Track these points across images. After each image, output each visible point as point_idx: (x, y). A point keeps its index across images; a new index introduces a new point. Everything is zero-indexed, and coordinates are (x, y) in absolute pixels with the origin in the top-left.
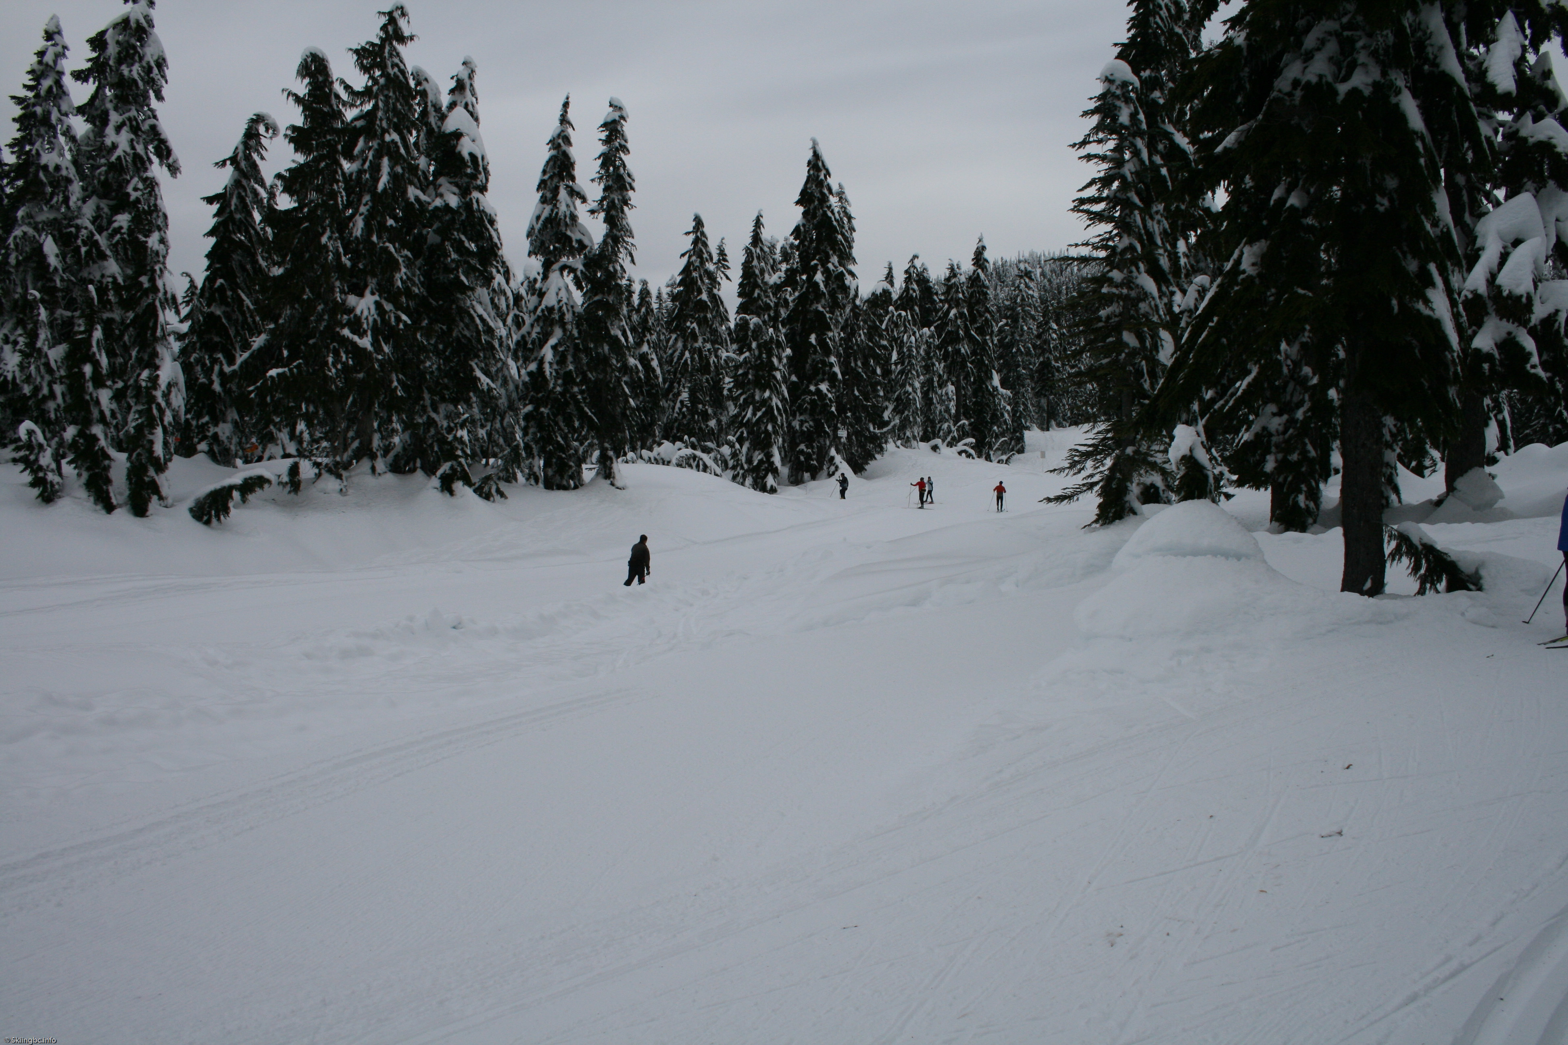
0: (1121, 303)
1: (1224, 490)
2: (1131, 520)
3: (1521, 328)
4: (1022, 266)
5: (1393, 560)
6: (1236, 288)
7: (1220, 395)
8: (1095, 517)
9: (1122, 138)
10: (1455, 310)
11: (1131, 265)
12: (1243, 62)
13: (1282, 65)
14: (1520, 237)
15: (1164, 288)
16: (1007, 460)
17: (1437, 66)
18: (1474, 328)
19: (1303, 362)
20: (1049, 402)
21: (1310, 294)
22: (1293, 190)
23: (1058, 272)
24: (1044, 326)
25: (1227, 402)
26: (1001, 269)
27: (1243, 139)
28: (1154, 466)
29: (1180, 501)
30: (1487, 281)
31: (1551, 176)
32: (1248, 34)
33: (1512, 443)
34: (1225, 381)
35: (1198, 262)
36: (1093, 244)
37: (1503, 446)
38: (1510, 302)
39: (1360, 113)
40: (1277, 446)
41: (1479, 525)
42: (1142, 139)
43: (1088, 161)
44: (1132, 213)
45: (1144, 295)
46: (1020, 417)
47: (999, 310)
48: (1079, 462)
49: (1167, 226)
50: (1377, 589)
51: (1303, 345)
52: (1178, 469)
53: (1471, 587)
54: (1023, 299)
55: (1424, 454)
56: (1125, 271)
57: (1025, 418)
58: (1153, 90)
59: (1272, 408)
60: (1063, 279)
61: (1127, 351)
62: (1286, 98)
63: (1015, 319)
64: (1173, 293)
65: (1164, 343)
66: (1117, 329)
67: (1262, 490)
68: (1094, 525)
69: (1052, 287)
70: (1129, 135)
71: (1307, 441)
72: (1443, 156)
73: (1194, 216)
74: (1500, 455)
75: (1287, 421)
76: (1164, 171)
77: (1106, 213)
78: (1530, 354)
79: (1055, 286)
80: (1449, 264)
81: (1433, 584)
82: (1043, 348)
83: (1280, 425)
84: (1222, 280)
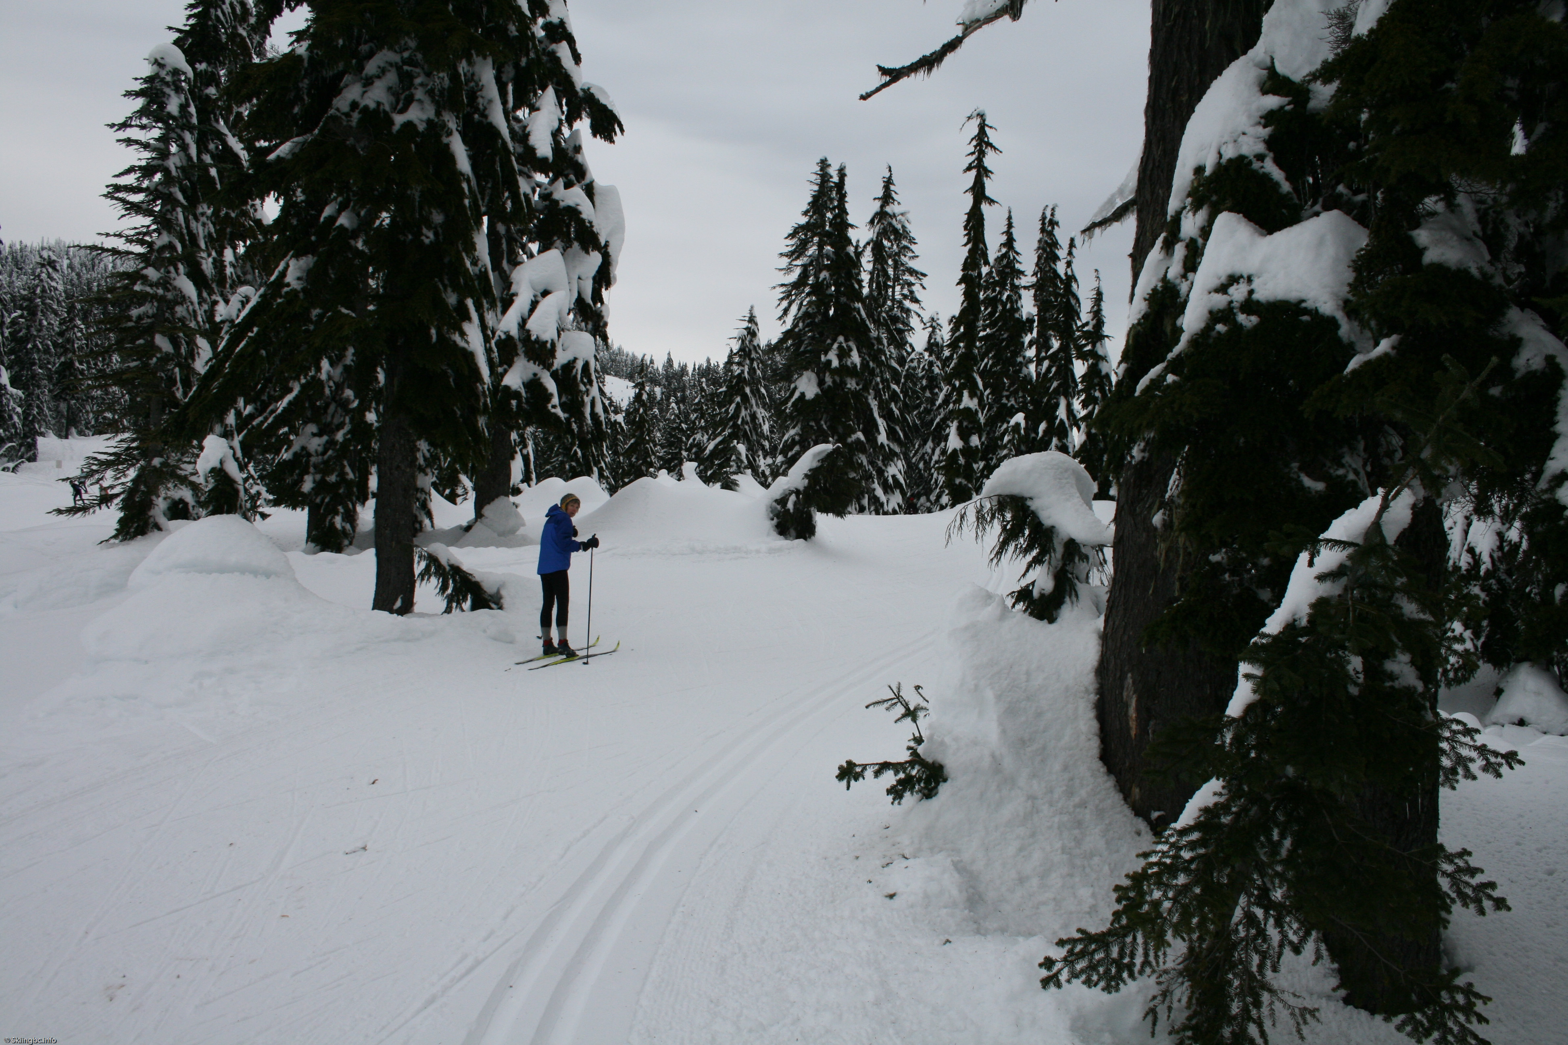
0: (156, 304)
1: (261, 510)
2: (155, 535)
3: (545, 371)
4: (45, 254)
5: (423, 579)
6: (279, 301)
7: (260, 411)
8: (114, 533)
9: (168, 127)
10: (488, 345)
11: (169, 265)
12: (303, 72)
13: (342, 84)
14: (549, 289)
15: (205, 295)
16: (14, 469)
17: (486, 117)
18: (505, 366)
19: (346, 385)
20: (69, 407)
21: (354, 315)
22: (344, 210)
23: (90, 266)
24: (67, 323)
25: (266, 419)
26: (19, 254)
27: (297, 150)
28: (184, 480)
29: (208, 515)
30: (519, 324)
31: (577, 239)
32: (309, 45)
33: (534, 476)
34: (265, 397)
35: (245, 273)
36: (127, 236)
37: (527, 479)
38: (537, 346)
39: (413, 146)
40: (315, 466)
41: (503, 550)
42: (192, 133)
43: (128, 146)
44: (174, 210)
45: (182, 299)
46: (32, 422)
47: (13, 299)
48: (97, 471)
49: (212, 230)
50: (406, 609)
51: (347, 368)
52: (207, 482)
53: (493, 606)
54: (44, 291)
55: (457, 482)
56: (162, 270)
57: (39, 422)
58: (208, 85)
59: (312, 428)
60: (94, 275)
61: (159, 355)
62: (343, 117)
63: (32, 311)
64: (215, 303)
65: (200, 351)
66: (150, 331)
67: (299, 509)
68: (112, 541)
69: (81, 282)
70: (177, 126)
71: (345, 463)
72: (486, 201)
73: (244, 226)
74: (524, 486)
75: (327, 442)
76: (213, 172)
77: (144, 206)
78: (551, 395)
79: (84, 281)
80: (485, 301)
81: (459, 603)
82: (65, 348)
83: (319, 445)
84: (265, 291)
